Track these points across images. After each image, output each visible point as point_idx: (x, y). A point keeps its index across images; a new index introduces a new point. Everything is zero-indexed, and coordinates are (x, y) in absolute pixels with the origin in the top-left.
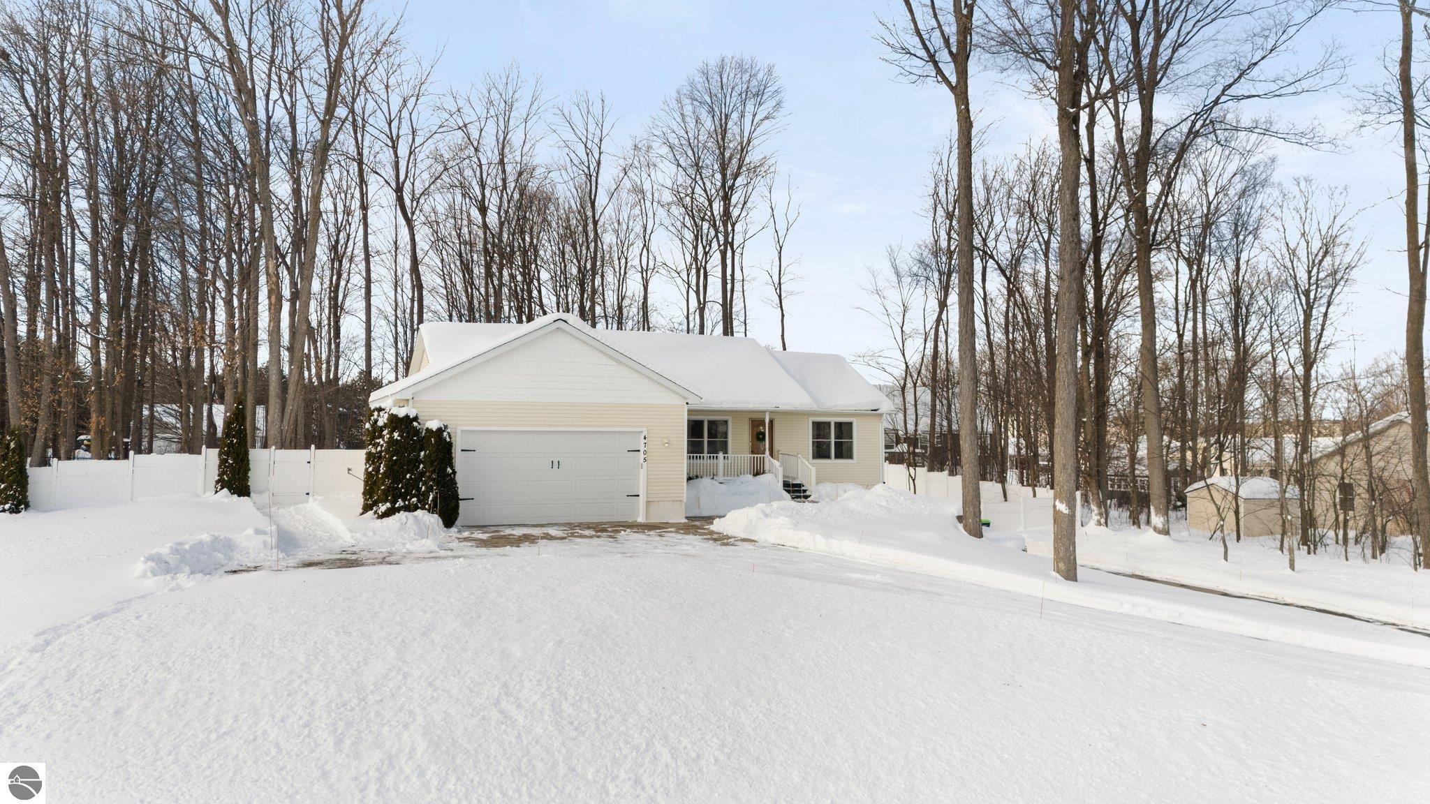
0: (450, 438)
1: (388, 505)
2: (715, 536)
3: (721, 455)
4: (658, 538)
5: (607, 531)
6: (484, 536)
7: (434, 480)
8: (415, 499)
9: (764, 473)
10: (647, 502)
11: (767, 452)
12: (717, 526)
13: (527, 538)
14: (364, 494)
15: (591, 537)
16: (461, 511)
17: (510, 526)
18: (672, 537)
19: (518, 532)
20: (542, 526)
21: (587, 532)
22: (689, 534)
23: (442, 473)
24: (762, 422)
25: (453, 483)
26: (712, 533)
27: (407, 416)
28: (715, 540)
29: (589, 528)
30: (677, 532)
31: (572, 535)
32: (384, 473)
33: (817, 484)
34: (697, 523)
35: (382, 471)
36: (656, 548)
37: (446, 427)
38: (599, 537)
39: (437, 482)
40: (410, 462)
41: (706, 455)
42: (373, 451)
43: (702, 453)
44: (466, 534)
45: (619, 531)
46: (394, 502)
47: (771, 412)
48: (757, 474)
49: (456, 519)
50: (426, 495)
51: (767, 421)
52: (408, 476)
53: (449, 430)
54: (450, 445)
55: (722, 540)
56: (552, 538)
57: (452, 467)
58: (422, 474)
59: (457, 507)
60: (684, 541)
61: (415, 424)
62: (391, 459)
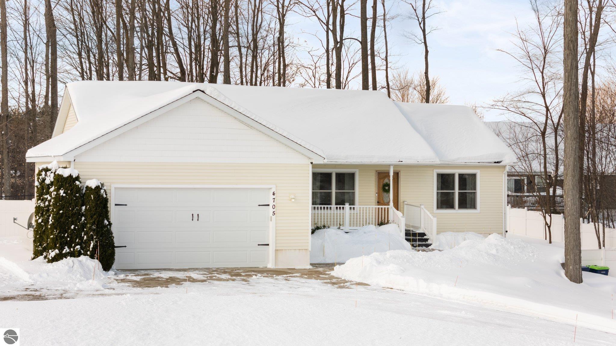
0: (106, 195)
1: (57, 251)
2: (334, 280)
3: (347, 206)
4: (284, 282)
5: (240, 275)
6: (138, 278)
7: (94, 230)
8: (78, 247)
9: (388, 223)
10: (276, 250)
11: (391, 203)
12: (337, 272)
13: (172, 280)
15: (227, 280)
16: (116, 257)
17: (158, 270)
18: (296, 281)
19: (165, 275)
20: (184, 270)
21: (224, 276)
22: (311, 278)
23: (100, 224)
24: (387, 175)
25: (110, 233)
26: (333, 277)
27: (71, 176)
28: (334, 284)
29: (225, 272)
30: (301, 277)
31: (211, 278)
32: (53, 224)
33: (438, 233)
34: (321, 269)
35: (50, 223)
36: (281, 289)
37: (102, 185)
38: (233, 280)
39: (97, 233)
40: (73, 215)
41: (334, 206)
42: (42, 205)
43: (330, 204)
44: (122, 276)
45: (250, 276)
46: (61, 249)
47: (395, 166)
48: (381, 224)
49: (112, 264)
50: (88, 243)
51: (391, 174)
52: (72, 227)
53: (105, 188)
54: (106, 200)
55: (340, 283)
56: (194, 281)
57: (108, 220)
58: (84, 225)
59: (113, 254)
60: (307, 284)
61: (77, 183)
62: (58, 213)
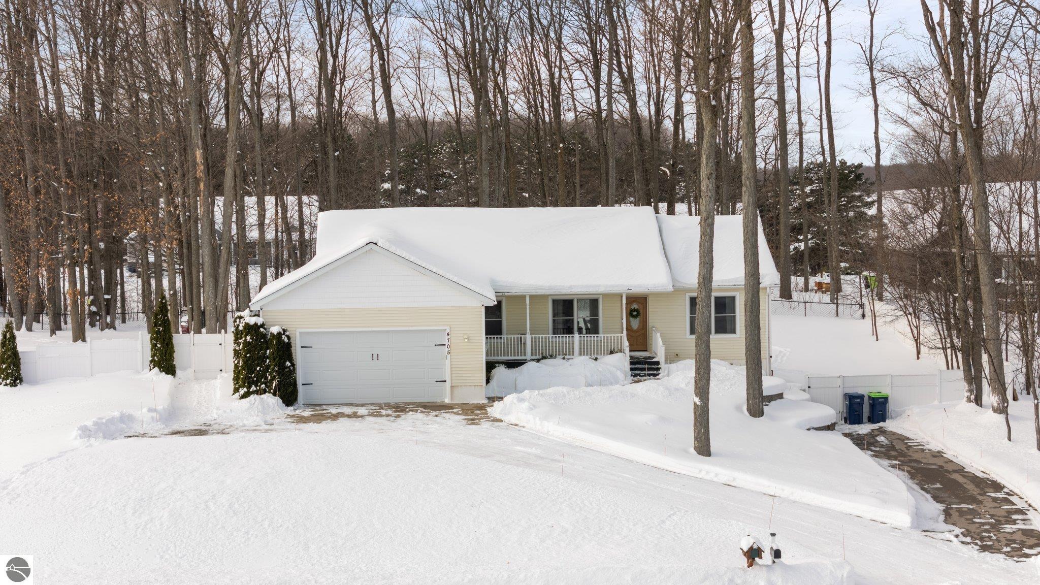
0: (289, 339)
1: (245, 389)
3: (576, 335)
7: (276, 371)
8: (263, 386)
9: (617, 351)
10: (452, 387)
14: (234, 379)
16: (299, 393)
17: (333, 405)
19: (334, 410)
20: (351, 405)
23: (282, 366)
24: (634, 299)
25: (291, 373)
27: (256, 324)
32: (242, 366)
35: (241, 364)
37: (284, 331)
39: (279, 373)
40: (258, 358)
42: (237, 348)
44: (299, 412)
46: (249, 387)
47: (628, 294)
48: (610, 353)
49: (294, 401)
50: (271, 382)
52: (258, 368)
53: (287, 333)
54: (289, 344)
57: (291, 360)
58: (268, 367)
59: (296, 391)
61: (262, 330)
62: (246, 356)
